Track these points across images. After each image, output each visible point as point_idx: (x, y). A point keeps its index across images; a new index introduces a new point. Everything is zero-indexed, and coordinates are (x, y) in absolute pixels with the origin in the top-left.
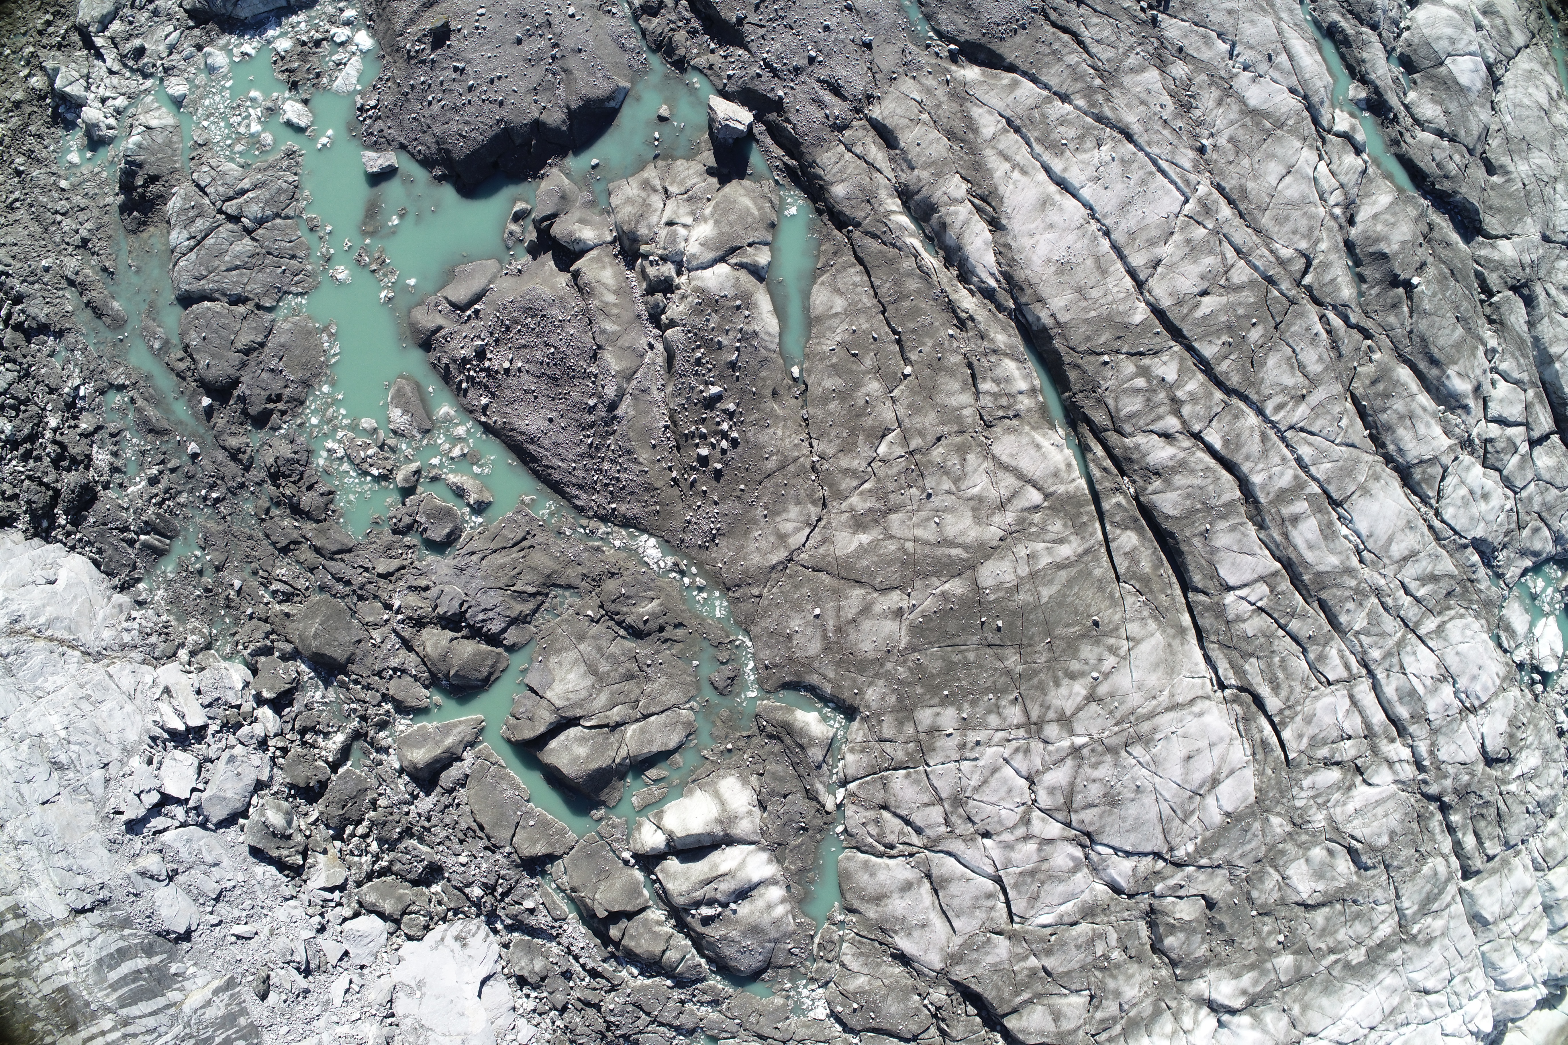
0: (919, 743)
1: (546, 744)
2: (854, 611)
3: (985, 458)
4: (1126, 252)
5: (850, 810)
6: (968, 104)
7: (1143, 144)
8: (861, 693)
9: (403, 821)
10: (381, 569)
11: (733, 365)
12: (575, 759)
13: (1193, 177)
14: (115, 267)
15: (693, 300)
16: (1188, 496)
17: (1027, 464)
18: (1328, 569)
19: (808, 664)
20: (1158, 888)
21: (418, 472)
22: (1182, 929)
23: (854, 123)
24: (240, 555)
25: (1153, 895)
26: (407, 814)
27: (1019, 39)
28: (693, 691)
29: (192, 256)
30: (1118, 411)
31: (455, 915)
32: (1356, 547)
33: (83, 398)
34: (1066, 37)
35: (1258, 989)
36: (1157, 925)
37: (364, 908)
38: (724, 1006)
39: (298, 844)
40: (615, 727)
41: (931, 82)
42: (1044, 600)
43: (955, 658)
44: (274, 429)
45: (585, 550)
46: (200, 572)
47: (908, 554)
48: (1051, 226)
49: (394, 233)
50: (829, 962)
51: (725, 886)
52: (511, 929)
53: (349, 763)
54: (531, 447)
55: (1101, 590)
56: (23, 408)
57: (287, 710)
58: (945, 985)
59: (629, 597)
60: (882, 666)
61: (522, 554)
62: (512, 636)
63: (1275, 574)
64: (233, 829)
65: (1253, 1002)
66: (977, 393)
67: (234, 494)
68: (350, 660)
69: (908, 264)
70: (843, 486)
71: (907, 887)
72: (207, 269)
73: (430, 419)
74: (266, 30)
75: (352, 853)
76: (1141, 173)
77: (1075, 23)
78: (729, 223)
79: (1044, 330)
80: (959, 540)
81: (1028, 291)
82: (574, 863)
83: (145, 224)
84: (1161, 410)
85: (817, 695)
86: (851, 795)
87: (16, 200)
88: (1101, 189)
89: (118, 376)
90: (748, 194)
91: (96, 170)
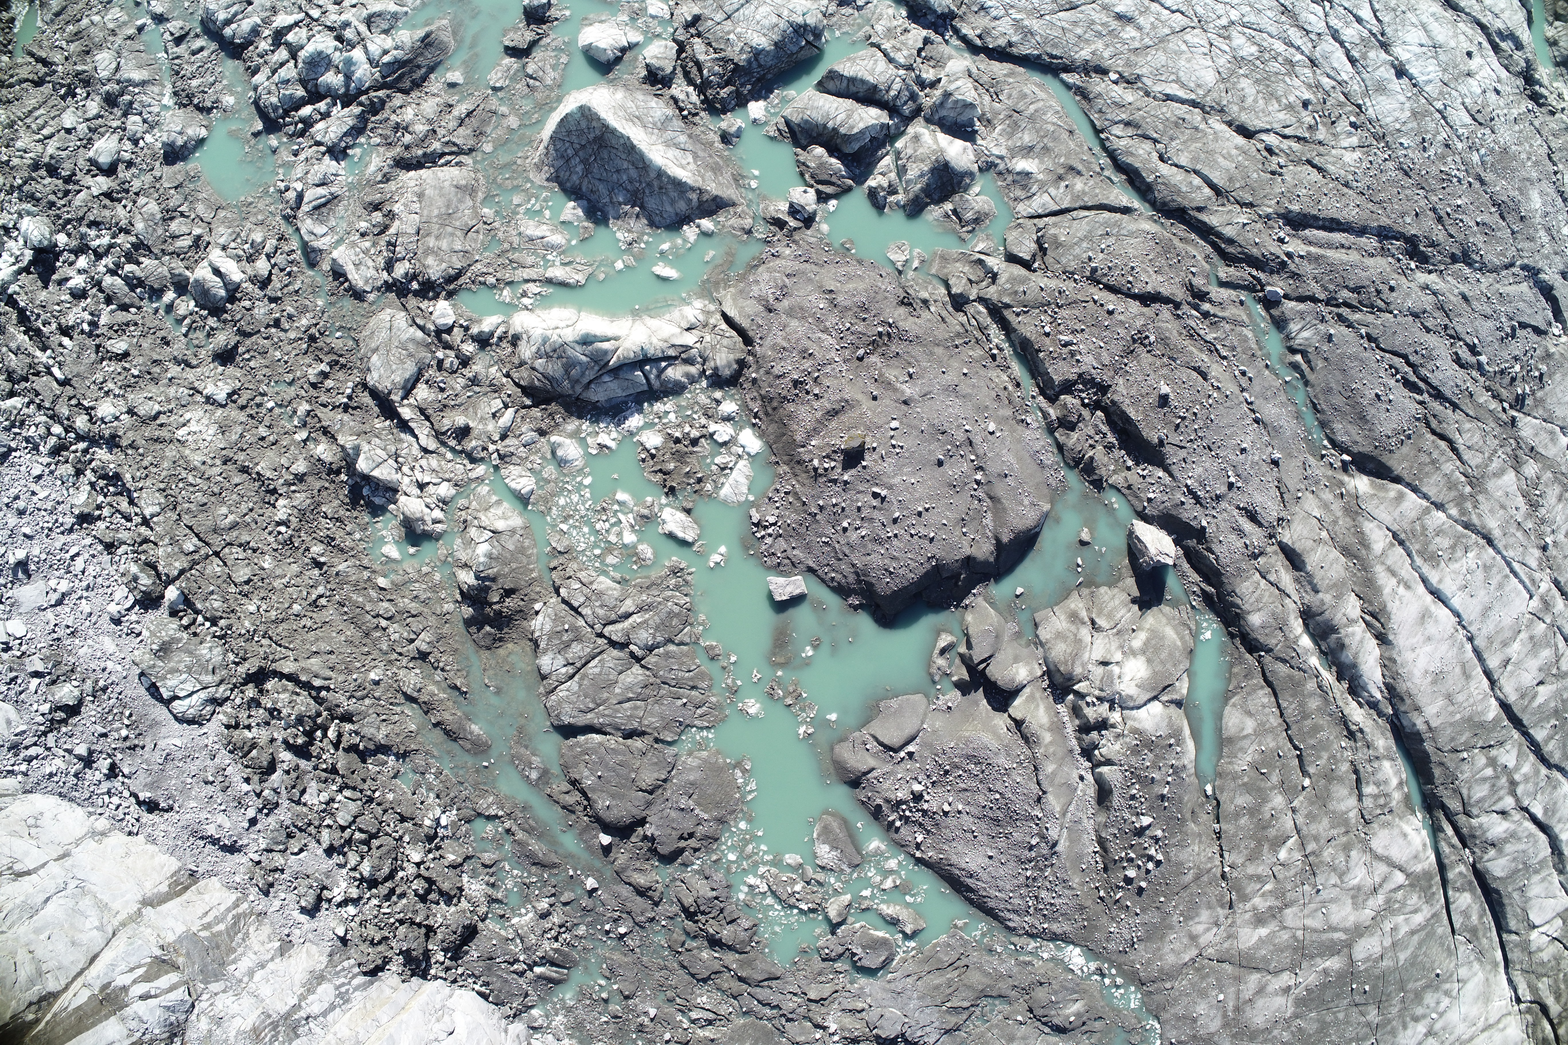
2: (1251, 993)
3: (1365, 852)
4: (1485, 656)
6: (1360, 518)
7: (1501, 548)
10: (812, 995)
11: (1163, 797)
13: (1538, 576)
14: (468, 686)
16: (1514, 860)
17: (1398, 854)
19: (1209, 1039)
21: (849, 905)
23: (1268, 550)
24: (652, 983)
27: (1405, 449)
29: (573, 684)
30: (1469, 797)
33: (445, 827)
34: (1443, 444)
41: (1327, 496)
42: (1401, 964)
43: (1329, 1020)
44: (685, 865)
45: (1016, 965)
46: (606, 1001)
47: (1298, 941)
48: (1429, 639)
49: (807, 664)
54: (969, 881)
55: (1442, 945)
56: (377, 843)
59: (1058, 1004)
60: (1270, 1033)
61: (956, 973)
66: (1360, 797)
67: (643, 928)
69: (1311, 685)
70: (1249, 890)
72: (594, 701)
73: (859, 852)
74: (626, 418)
76: (1499, 577)
77: (1450, 430)
78: (1162, 662)
79: (1418, 734)
80: (1341, 926)
81: (1408, 701)
83: (501, 640)
84: (1502, 793)
87: (321, 596)
88: (1468, 597)
89: (487, 804)
90: (1170, 619)
91: (425, 569)
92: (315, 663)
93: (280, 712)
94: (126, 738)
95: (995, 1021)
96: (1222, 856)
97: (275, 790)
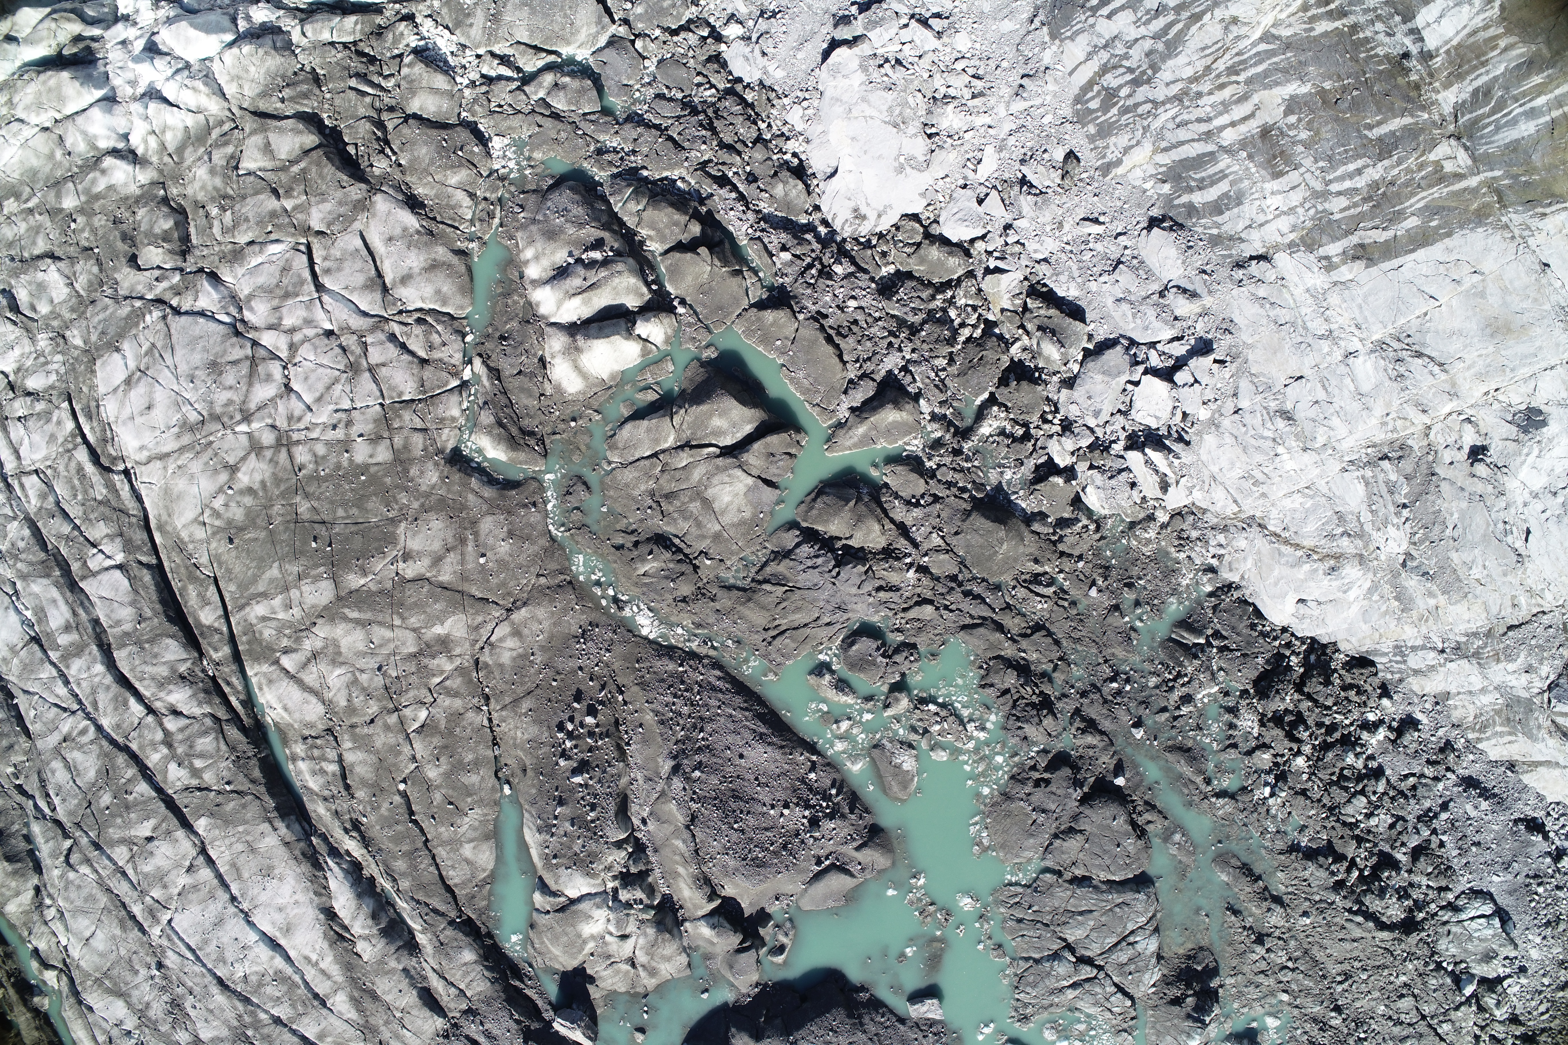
0: (389, 427)
1: (757, 429)
2: (448, 560)
3: (331, 701)
4: (216, 881)
5: (458, 358)
6: (361, 1022)
7: (209, 975)
8: (442, 478)
9: (918, 343)
10: (929, 609)
11: (561, 802)
12: (723, 414)
13: (165, 942)
14: (1224, 914)
15: (598, 867)
16: (156, 656)
18: (40, 580)
19: (493, 508)
20: (176, 278)
21: (887, 706)
22: (156, 236)
23: (458, 1015)
24: (1090, 623)
25: (181, 270)
26: (913, 351)
28: (608, 480)
29: (1131, 927)
30: (217, 739)
31: (869, 241)
32: (18, 599)
33: (1266, 784)
35: (91, 176)
36: (180, 239)
37: (963, 249)
38: (592, 148)
39: (1030, 321)
40: (687, 445)
42: (276, 564)
43: (354, 511)
44: (1045, 751)
45: (712, 626)
46: (1137, 603)
47: (399, 613)
48: (280, 910)
49: (911, 940)
50: (485, 199)
51: (575, 282)
52: (810, 228)
53: (978, 402)
54: (763, 729)
55: (229, 571)
56: (1335, 778)
57: (1041, 461)
58: (374, 176)
59: (666, 577)
60: (422, 505)
61: (777, 623)
62: (790, 539)
63: (83, 578)
64: (1099, 338)
65: (94, 163)
66: (341, 761)
67: (1093, 685)
68: (967, 514)
69: (405, 884)
70: (459, 681)
71: (405, 279)
72: (1115, 914)
73: (872, 759)
75: (975, 308)
76: (208, 950)
78: (567, 934)
79: (283, 816)
80: (351, 625)
81: (297, 852)
82: (737, 301)
83: (1189, 957)
84: (180, 737)
85: (488, 475)
86: (456, 374)
87: (1340, 983)
88: (241, 939)
89: (1224, 806)
90: (556, 958)
91: (1246, 1010)
92: (1357, 933)
93: (1399, 899)
94: (1539, 885)
95: (735, 558)
96: (490, 720)
97: (1418, 832)
